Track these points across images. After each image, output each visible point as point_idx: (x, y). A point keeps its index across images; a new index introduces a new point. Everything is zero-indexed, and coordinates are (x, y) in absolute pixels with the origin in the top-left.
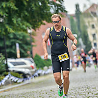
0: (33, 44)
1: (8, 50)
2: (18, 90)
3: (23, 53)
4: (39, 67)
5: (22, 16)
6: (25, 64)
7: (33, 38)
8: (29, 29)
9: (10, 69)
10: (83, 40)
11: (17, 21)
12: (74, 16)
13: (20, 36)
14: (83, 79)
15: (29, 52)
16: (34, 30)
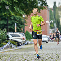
0: (25, 24)
1: (9, 27)
2: (13, 52)
3: (19, 30)
4: (28, 39)
5: (20, 6)
6: (20, 36)
7: (26, 21)
8: (24, 15)
9: (9, 38)
10: (56, 25)
11: (17, 9)
12: (52, 9)
13: (18, 19)
14: (54, 49)
15: (22, 29)
16: (27, 16)
